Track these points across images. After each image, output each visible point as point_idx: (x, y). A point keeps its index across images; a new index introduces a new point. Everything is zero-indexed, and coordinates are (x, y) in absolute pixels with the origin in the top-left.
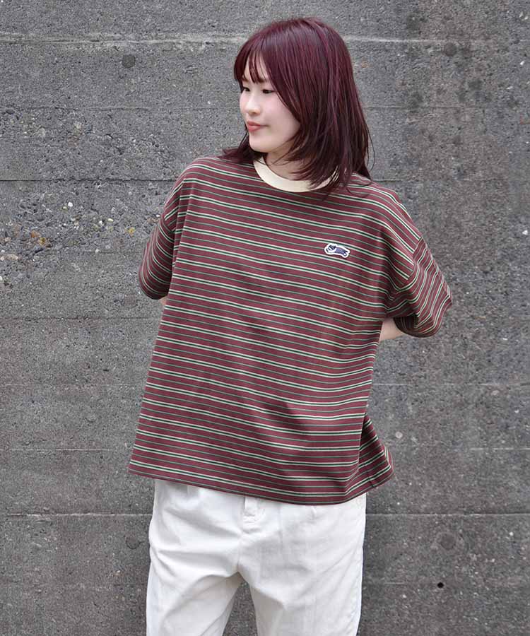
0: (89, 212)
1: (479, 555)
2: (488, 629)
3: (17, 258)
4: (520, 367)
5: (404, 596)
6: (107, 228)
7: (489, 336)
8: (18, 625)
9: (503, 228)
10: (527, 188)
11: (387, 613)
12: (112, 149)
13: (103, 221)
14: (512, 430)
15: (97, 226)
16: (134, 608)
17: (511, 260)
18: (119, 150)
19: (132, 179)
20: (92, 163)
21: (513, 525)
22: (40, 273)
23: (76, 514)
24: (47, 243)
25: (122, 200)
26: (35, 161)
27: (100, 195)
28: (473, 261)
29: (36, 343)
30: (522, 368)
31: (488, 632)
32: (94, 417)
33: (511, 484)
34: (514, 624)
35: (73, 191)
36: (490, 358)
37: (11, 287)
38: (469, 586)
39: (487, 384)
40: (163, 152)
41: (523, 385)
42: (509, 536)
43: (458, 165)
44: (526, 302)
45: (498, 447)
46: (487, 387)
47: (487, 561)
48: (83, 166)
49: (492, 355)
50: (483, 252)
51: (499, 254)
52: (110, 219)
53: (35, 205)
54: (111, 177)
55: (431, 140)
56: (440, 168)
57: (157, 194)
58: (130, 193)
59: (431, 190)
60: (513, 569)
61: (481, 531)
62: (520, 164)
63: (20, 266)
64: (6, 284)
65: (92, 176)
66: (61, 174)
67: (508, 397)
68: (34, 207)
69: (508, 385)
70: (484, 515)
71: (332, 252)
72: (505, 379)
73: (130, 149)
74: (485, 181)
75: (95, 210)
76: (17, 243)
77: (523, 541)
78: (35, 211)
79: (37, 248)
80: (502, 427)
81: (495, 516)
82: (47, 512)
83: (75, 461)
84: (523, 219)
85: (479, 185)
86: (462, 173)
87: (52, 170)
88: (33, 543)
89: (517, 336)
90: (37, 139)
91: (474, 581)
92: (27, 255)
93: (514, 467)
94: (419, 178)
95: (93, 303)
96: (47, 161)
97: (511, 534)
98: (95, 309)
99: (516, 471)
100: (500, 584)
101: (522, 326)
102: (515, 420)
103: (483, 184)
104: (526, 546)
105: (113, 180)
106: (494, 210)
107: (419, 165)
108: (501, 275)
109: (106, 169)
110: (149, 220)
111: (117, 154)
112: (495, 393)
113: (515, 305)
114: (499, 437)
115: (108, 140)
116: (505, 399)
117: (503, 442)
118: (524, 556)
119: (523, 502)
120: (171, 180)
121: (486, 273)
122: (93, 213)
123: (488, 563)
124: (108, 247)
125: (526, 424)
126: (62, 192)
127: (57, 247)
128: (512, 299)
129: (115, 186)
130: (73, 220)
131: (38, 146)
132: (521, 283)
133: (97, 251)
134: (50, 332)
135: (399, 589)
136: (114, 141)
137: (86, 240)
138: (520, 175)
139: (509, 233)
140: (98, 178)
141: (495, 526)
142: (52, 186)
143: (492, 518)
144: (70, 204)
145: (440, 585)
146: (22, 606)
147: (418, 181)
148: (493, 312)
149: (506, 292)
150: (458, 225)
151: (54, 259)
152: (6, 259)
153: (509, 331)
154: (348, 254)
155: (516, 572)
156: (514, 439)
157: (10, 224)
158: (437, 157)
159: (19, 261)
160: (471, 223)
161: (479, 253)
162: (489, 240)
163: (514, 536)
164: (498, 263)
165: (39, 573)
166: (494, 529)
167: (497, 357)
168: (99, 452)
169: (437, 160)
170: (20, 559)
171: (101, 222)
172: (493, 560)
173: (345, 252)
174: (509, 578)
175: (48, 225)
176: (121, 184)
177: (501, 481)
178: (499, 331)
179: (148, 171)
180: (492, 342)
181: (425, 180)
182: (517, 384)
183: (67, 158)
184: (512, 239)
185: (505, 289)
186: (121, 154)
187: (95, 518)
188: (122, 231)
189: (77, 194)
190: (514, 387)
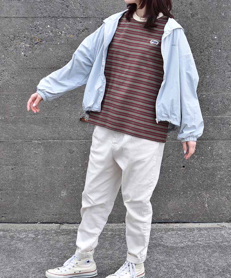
0: (56, 29)
1: (198, 156)
2: (201, 182)
3: (29, 46)
4: (213, 87)
5: (171, 171)
6: (62, 35)
7: (202, 75)
8: (29, 181)
9: (208, 36)
10: (216, 21)
11: (164, 177)
12: (64, 6)
13: (61, 32)
14: (210, 110)
15: (58, 34)
16: (71, 175)
17: (210, 48)
18: (67, 6)
19: (72, 17)
20: (57, 11)
21: (210, 145)
22: (37, 52)
23: (51, 141)
24: (40, 40)
25: (68, 25)
26: (35, 10)
27: (60, 23)
28: (197, 48)
29: (36, 78)
30: (214, 87)
31: (201, 184)
32: (57, 105)
33: (209, 130)
34: (210, 181)
35: (50, 21)
36: (202, 83)
37: (27, 56)
38: (194, 167)
39: (201, 93)
40: (83, 7)
41: (214, 93)
42: (209, 148)
43: (191, 12)
44: (215, 63)
45: (205, 116)
46: (201, 94)
47: (201, 158)
48: (53, 12)
49: (203, 83)
50: (200, 45)
51: (206, 45)
52: (63, 32)
53: (36, 26)
54: (64, 16)
55: (182, 3)
56: (185, 14)
57: (81, 22)
58: (71, 22)
59: (181, 22)
60: (210, 161)
61: (198, 147)
62: (214, 12)
63: (30, 49)
64: (25, 55)
65: (57, 16)
66: (45, 15)
67: (209, 98)
68: (35, 27)
69: (209, 94)
70: (200, 141)
71: (152, 43)
72: (208, 91)
73: (71, 6)
74: (201, 19)
75: (58, 28)
76: (29, 40)
77: (214, 151)
78: (36, 28)
79: (36, 42)
80: (207, 109)
81: (204, 141)
82: (39, 140)
83: (50, 121)
84: (215, 33)
85: (199, 20)
86: (193, 16)
87: (42, 13)
88: (34, 151)
89: (212, 76)
90: (36, 2)
91: (196, 165)
92: (33, 45)
93: (211, 124)
94: (177, 17)
95: (57, 63)
96: (40, 10)
97: (210, 148)
98: (57, 65)
99: (211, 125)
100: (205, 166)
101: (214, 72)
102: (211, 106)
103: (200, 19)
104: (215, 152)
105: (64, 17)
106: (204, 29)
107: (177, 12)
108: (207, 53)
109: (62, 13)
110: (78, 32)
111: (66, 8)
112: (204, 96)
113: (212, 64)
114: (205, 113)
115: (63, 2)
116: (208, 99)
117: (207, 114)
118: (214, 156)
119: (214, 136)
120: (86, 17)
121: (201, 52)
122: (57, 29)
123: (201, 159)
124: (62, 42)
125: (215, 108)
126: (45, 21)
127: (44, 42)
128: (211, 62)
129: (65, 20)
130: (50, 32)
131: (36, 4)
132: (214, 56)
133: (59, 43)
134: (41, 74)
135: (169, 168)
136: (65, 3)
137: (54, 40)
138: (214, 16)
139: (210, 37)
140: (59, 16)
141: (204, 145)
142: (42, 19)
143: (203, 142)
144: (49, 26)
145: (184, 167)
146: (30, 175)
147: (176, 18)
148: (203, 67)
149: (208, 59)
150: (191, 35)
151: (42, 46)
152: (25, 46)
153: (210, 73)
154: (158, 43)
155: (211, 162)
156: (211, 113)
157: (26, 33)
158: (184, 9)
159: (29, 47)
160: (196, 34)
161: (199, 45)
162: (202, 40)
163: (211, 149)
164: (206, 49)
165: (37, 162)
166: (203, 146)
167: (205, 83)
168: (59, 118)
169: (184, 11)
170: (29, 157)
171: (60, 33)
172: (203, 157)
173: (157, 43)
174: (209, 164)
175: (40, 34)
176: (67, 19)
177: (206, 129)
178: (206, 74)
179: (77, 14)
180: (203, 78)
181: (179, 18)
182: (212, 93)
183: (48, 9)
184: (211, 40)
185: (208, 58)
186: (68, 8)
187: (57, 142)
188: (68, 36)
189: (51, 22)
190: (211, 94)
